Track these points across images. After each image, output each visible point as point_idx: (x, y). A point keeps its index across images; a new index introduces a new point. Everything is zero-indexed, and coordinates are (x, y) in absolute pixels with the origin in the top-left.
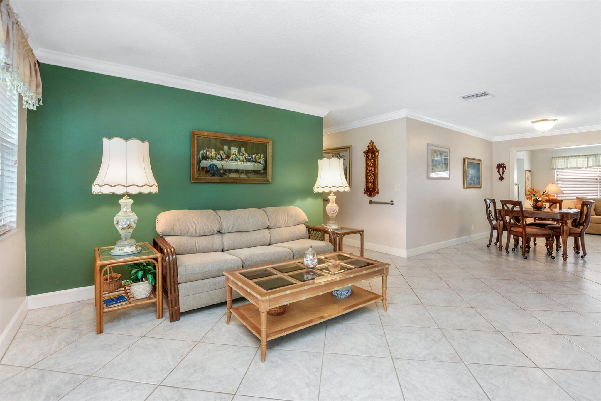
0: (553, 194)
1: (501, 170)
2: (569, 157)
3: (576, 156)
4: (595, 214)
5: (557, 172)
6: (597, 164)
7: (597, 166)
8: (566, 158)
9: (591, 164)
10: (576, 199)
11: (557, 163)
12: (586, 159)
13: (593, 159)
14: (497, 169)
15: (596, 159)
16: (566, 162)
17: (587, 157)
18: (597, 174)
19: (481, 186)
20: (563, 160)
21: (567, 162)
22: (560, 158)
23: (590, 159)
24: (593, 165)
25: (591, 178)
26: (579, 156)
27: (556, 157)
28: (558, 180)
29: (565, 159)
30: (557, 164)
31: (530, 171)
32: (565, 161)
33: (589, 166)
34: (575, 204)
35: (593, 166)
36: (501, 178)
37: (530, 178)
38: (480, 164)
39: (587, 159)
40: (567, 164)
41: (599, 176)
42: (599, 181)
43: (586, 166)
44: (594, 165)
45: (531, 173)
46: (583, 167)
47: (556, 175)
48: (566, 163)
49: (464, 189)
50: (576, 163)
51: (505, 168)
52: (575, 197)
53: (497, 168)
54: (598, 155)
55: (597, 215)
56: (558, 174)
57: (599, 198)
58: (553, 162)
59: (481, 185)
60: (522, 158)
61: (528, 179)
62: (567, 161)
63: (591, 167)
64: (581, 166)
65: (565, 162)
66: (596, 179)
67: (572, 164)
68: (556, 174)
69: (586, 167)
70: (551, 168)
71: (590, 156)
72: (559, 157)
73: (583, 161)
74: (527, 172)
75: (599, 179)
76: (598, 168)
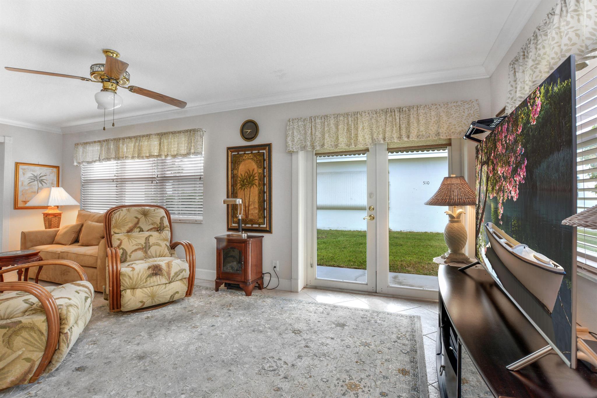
31: (54, 167)
37: (49, 178)
45: (58, 170)
61: (38, 180)
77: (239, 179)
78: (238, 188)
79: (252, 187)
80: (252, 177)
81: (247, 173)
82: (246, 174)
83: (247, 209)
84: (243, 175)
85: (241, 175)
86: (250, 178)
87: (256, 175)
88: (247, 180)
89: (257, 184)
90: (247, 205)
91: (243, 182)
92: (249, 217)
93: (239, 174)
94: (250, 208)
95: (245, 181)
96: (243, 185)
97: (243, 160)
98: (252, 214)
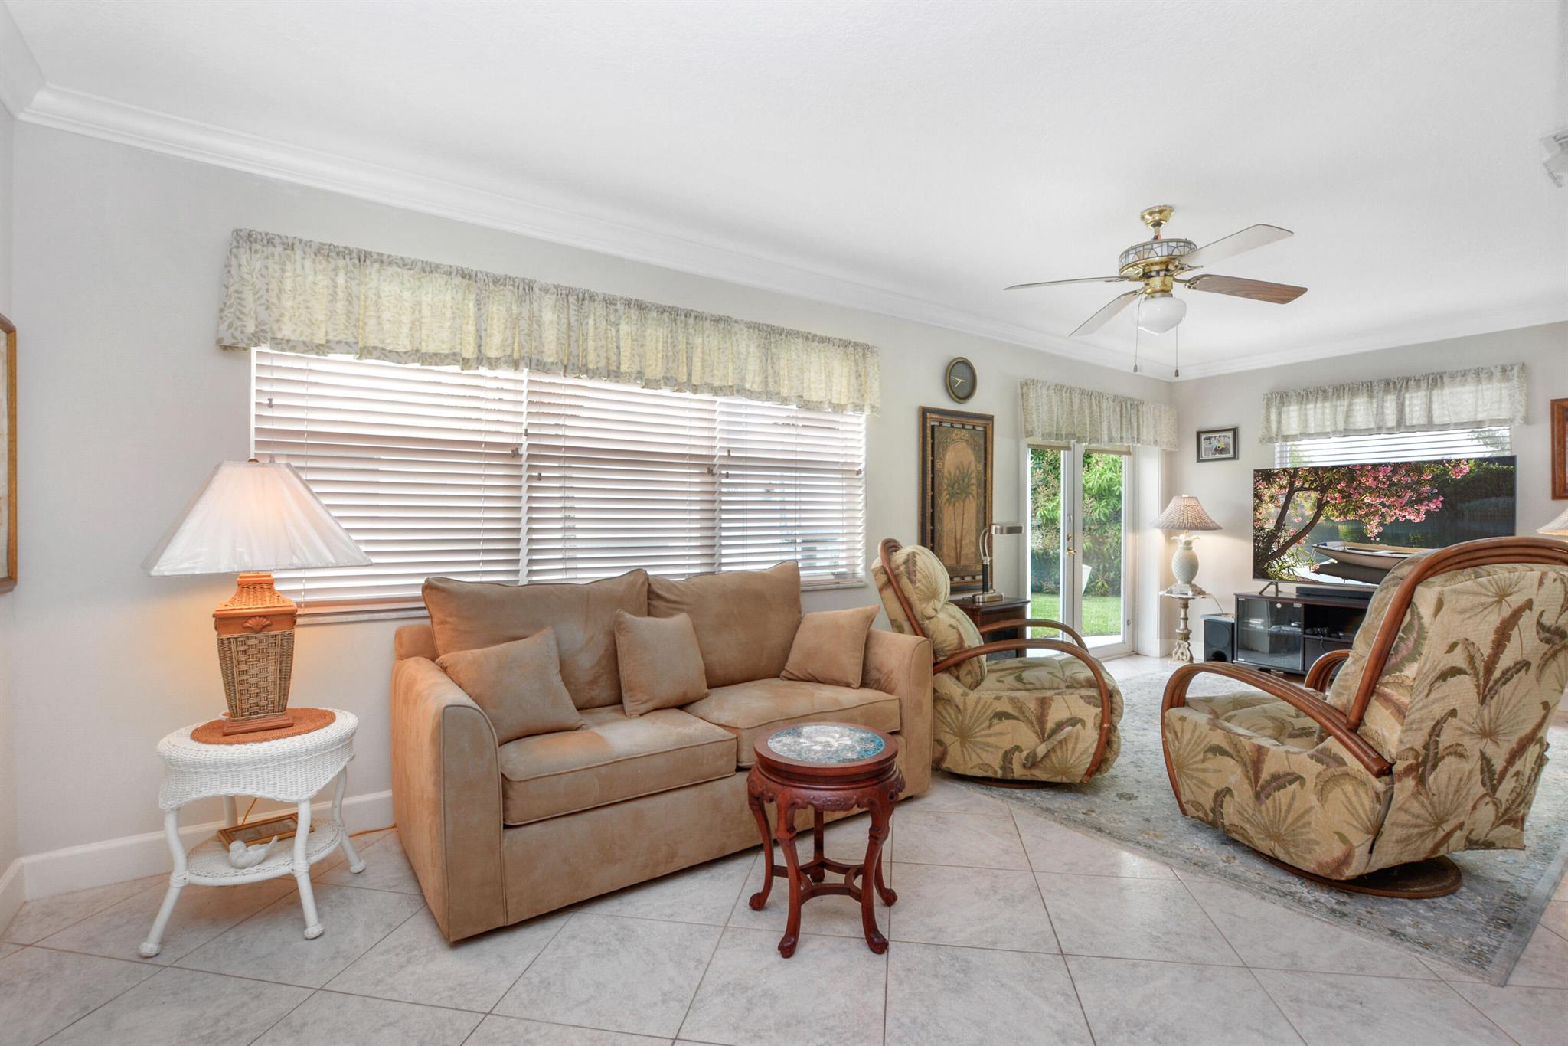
2: (362, 256)
3: (405, 264)
5: (267, 374)
8: (341, 262)
9: (500, 340)
11: (272, 286)
12: (474, 304)
13: (507, 312)
15: (522, 310)
16: (341, 290)
17: (477, 289)
18: (519, 419)
20: (325, 280)
21: (350, 297)
22: (299, 255)
23: (490, 307)
24: (509, 355)
26: (429, 269)
29: (334, 272)
30: (270, 299)
32: (333, 285)
33: (485, 358)
35: (507, 360)
39: (478, 303)
40: (348, 313)
41: (525, 433)
42: (525, 462)
43: (474, 353)
44: (513, 349)
46: (449, 358)
47: (255, 398)
48: (341, 307)
50: (407, 317)
54: (537, 290)
56: (276, 387)
57: (524, 578)
62: (347, 289)
63: (493, 362)
64: (444, 347)
65: (329, 296)
66: (507, 453)
67: (386, 324)
68: (260, 392)
69: (471, 360)
71: (492, 286)
72: (288, 247)
73: (456, 307)
77: (946, 481)
78: (944, 500)
79: (967, 500)
80: (966, 480)
81: (959, 469)
82: (957, 472)
83: (958, 546)
84: (953, 474)
85: (949, 473)
86: (964, 481)
87: (974, 475)
88: (959, 484)
89: (975, 493)
90: (958, 537)
91: (953, 487)
92: (962, 562)
93: (946, 470)
94: (964, 543)
95: (956, 486)
96: (952, 495)
97: (953, 440)
98: (966, 554)
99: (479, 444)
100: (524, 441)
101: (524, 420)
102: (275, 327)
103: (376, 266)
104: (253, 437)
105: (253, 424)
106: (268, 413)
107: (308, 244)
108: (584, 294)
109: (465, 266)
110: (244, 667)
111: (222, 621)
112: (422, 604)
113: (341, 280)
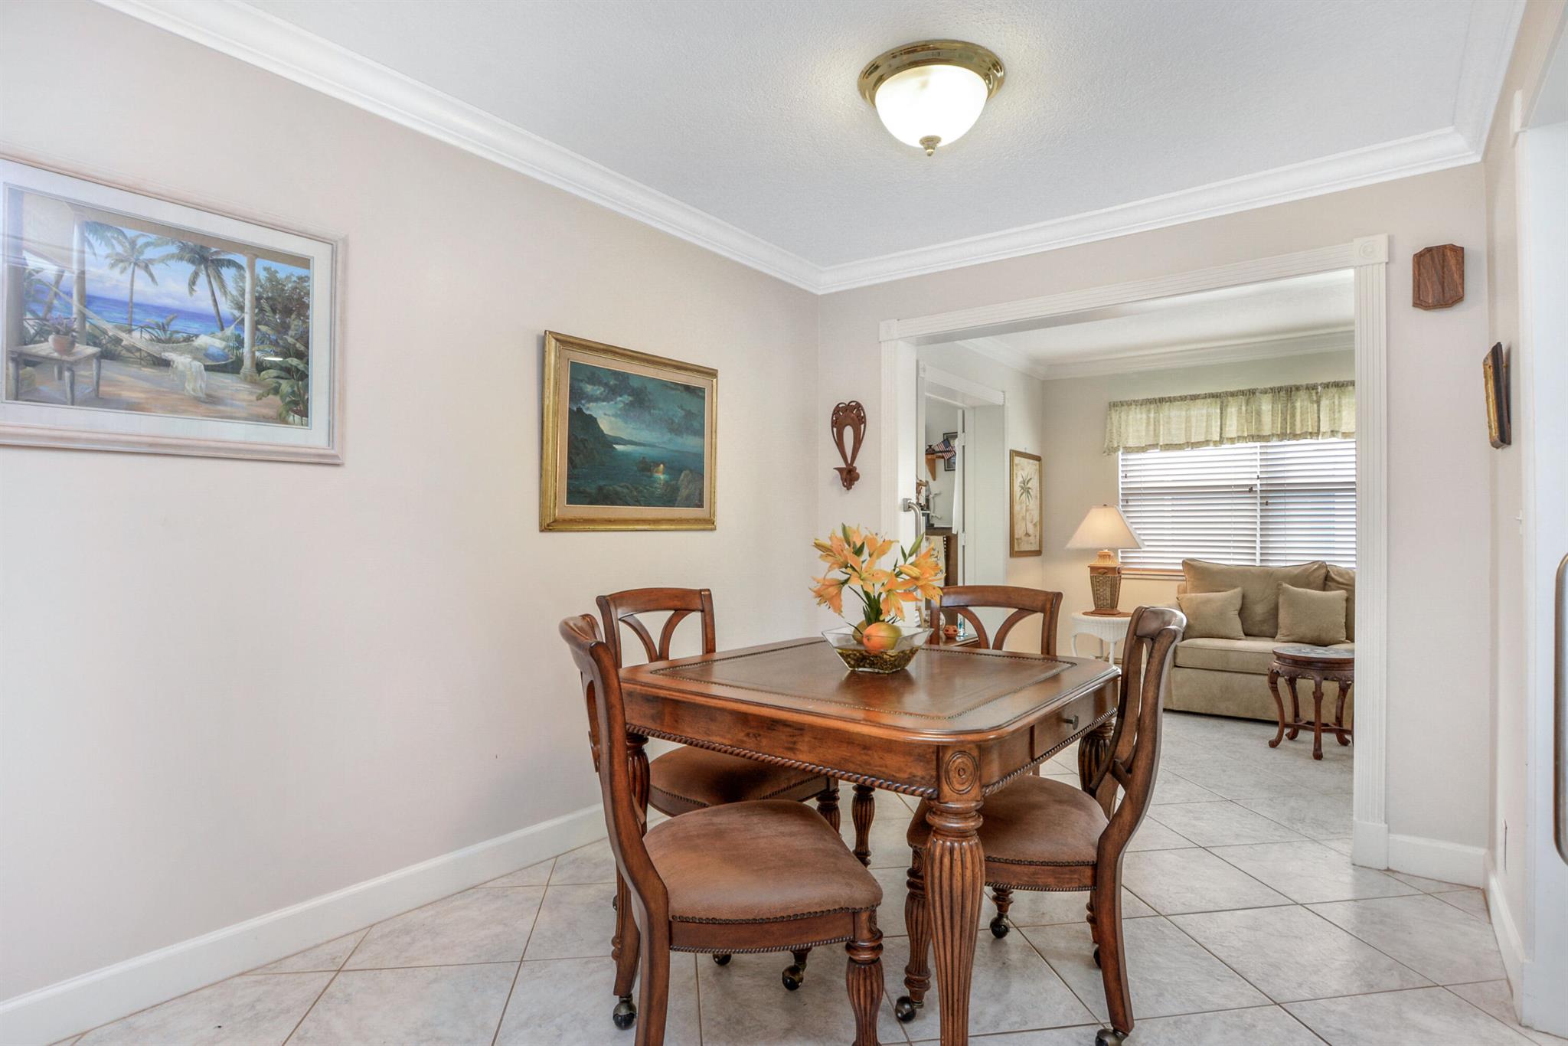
0: (1106, 551)
1: (848, 433)
2: (1162, 400)
3: (1183, 399)
4: (1242, 634)
5: (1124, 463)
6: (1254, 432)
7: (1253, 437)
8: (1152, 406)
9: (1234, 427)
10: (1181, 568)
11: (1123, 424)
12: (1219, 411)
13: (1239, 411)
14: (835, 429)
15: (1249, 408)
16: (1152, 420)
17: (1222, 402)
18: (1254, 470)
19: (712, 513)
20: (1144, 416)
21: (1157, 422)
22: (1134, 407)
23: (1229, 410)
24: (1240, 434)
25: (1235, 486)
26: (1194, 398)
27: (1122, 404)
28: (1131, 495)
29: (1149, 411)
30: (1123, 430)
31: (1038, 459)
32: (1148, 418)
33: (1227, 439)
34: (1179, 587)
35: (1240, 438)
36: (849, 476)
37: (1034, 484)
38: (702, 390)
39: (1221, 409)
40: (1155, 430)
41: (1258, 478)
42: (1259, 495)
43: (1218, 439)
44: (1243, 431)
45: (1040, 466)
46: (1207, 443)
47: (1121, 474)
48: (1152, 428)
49: (542, 531)
50: (1184, 426)
51: (862, 426)
52: (1181, 561)
53: (834, 424)
54: (1257, 394)
55: (1248, 634)
56: (1129, 468)
57: (1258, 563)
58: (1112, 423)
59: (712, 504)
60: (998, 400)
61: (1026, 490)
62: (1155, 418)
63: (1232, 440)
64: (1202, 438)
65: (1148, 424)
66: (1251, 490)
67: (1173, 432)
68: (1122, 471)
69: (1216, 441)
70: (1105, 446)
71: (1230, 399)
72: (1129, 404)
73: (1209, 416)
74: (1017, 460)
75: (1259, 488)
76: (1258, 444)
99: (1230, 486)
100: (1258, 482)
101: (1258, 470)
102: (1125, 443)
103: (1168, 403)
104: (1121, 492)
105: (1121, 486)
106: (1126, 480)
107: (1138, 401)
108: (1291, 388)
109: (1213, 392)
110: (1098, 588)
111: (1093, 569)
112: (1183, 574)
113: (1152, 415)
